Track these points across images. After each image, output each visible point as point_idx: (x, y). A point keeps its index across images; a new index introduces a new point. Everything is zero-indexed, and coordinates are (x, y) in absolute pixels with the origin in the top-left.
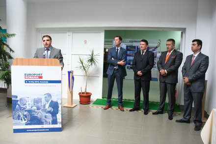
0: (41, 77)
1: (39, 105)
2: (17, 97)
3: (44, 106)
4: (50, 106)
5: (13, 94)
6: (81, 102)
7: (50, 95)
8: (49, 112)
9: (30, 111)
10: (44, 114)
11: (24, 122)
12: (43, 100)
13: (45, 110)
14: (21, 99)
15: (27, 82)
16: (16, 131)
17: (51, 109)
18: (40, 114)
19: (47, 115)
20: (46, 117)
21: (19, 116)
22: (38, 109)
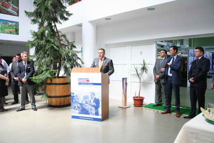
0: (88, 81)
1: (87, 100)
2: (73, 94)
3: (90, 101)
4: (94, 102)
5: (72, 92)
6: (135, 105)
7: (94, 94)
8: (94, 106)
9: (81, 104)
10: (90, 107)
11: (78, 111)
12: (90, 97)
13: (91, 105)
14: (76, 96)
15: (80, 84)
16: (73, 117)
17: (94, 104)
18: (88, 107)
19: (92, 108)
20: (91, 109)
21: (75, 107)
22: (87, 103)
